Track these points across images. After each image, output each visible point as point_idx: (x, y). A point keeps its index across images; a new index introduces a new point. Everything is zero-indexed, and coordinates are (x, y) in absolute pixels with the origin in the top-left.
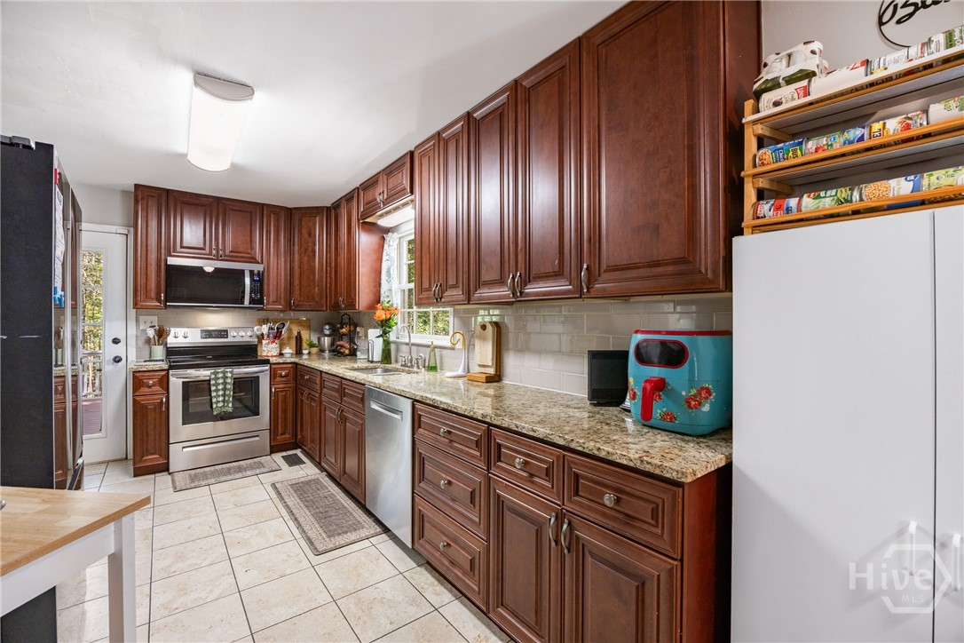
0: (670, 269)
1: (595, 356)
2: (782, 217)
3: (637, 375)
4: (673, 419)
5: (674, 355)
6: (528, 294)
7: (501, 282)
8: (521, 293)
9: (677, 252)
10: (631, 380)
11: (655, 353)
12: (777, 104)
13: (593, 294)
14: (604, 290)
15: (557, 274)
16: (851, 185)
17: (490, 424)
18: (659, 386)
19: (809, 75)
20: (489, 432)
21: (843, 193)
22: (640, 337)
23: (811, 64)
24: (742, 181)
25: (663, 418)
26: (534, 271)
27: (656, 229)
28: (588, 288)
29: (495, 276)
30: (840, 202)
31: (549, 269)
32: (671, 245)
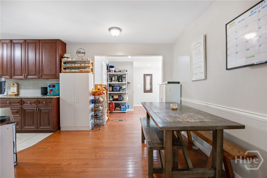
0: (53, 76)
1: (42, 88)
2: (65, 71)
3: (49, 89)
4: (54, 94)
5: (54, 86)
6: (28, 78)
7: (21, 75)
8: (27, 78)
9: (54, 74)
10: (48, 90)
11: (52, 86)
12: (65, 60)
13: (42, 78)
14: (44, 78)
15: (35, 75)
16: (71, 69)
17: (21, 98)
18: (52, 90)
19: (68, 58)
20: (21, 100)
21: (70, 70)
22: (49, 84)
23: (68, 56)
24: (61, 67)
25: (52, 94)
26: (29, 74)
27: (51, 71)
28: (41, 77)
29: (20, 74)
30: (70, 71)
31: (33, 74)
32: (53, 73)
